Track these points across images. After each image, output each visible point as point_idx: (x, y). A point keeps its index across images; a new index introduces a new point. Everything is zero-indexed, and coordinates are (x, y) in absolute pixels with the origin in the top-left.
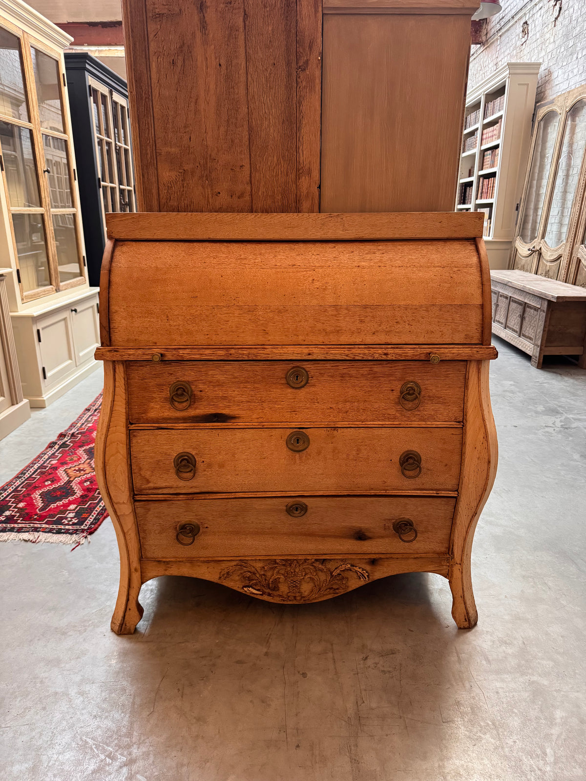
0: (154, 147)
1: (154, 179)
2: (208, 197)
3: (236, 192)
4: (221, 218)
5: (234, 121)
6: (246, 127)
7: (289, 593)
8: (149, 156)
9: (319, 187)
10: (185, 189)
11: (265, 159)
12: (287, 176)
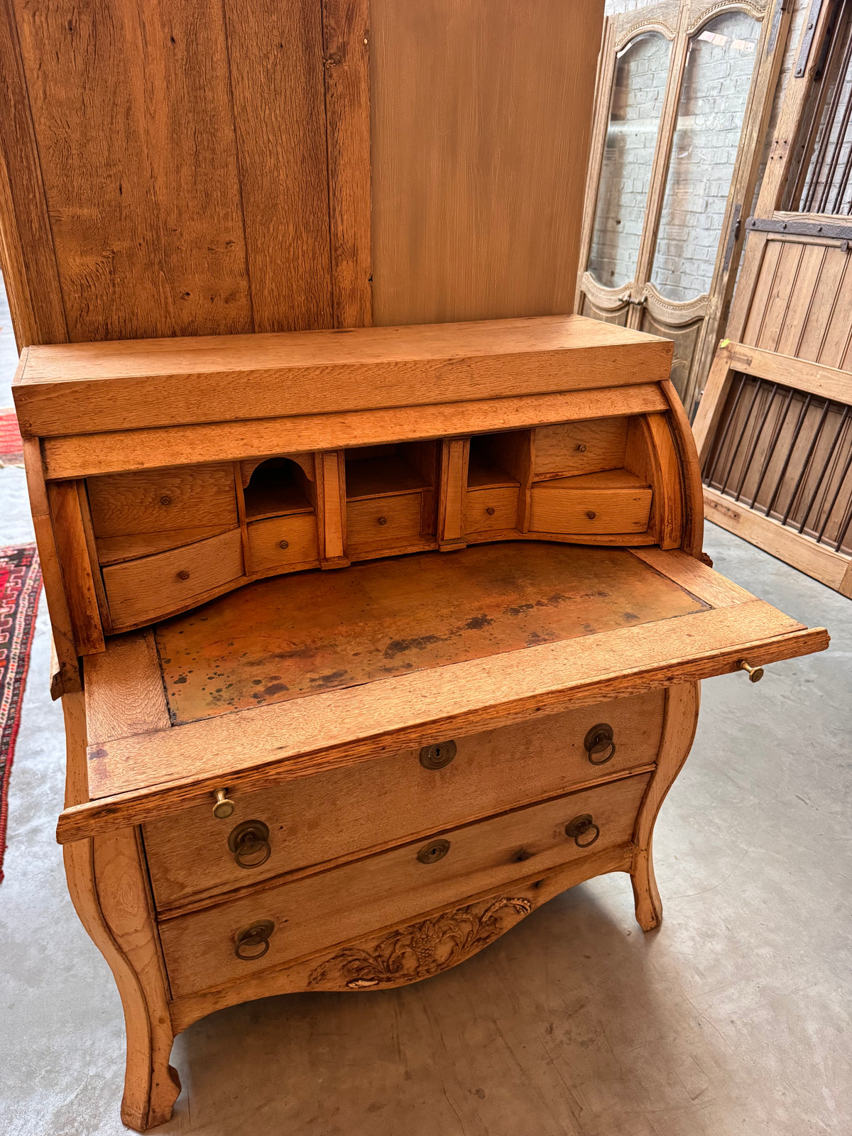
0: (45, 207)
1: (51, 273)
2: (166, 303)
3: (221, 291)
4: (258, 379)
5: (208, 155)
6: (232, 168)
7: (418, 967)
8: (35, 225)
9: (371, 280)
10: (117, 289)
11: (272, 229)
12: (314, 260)
